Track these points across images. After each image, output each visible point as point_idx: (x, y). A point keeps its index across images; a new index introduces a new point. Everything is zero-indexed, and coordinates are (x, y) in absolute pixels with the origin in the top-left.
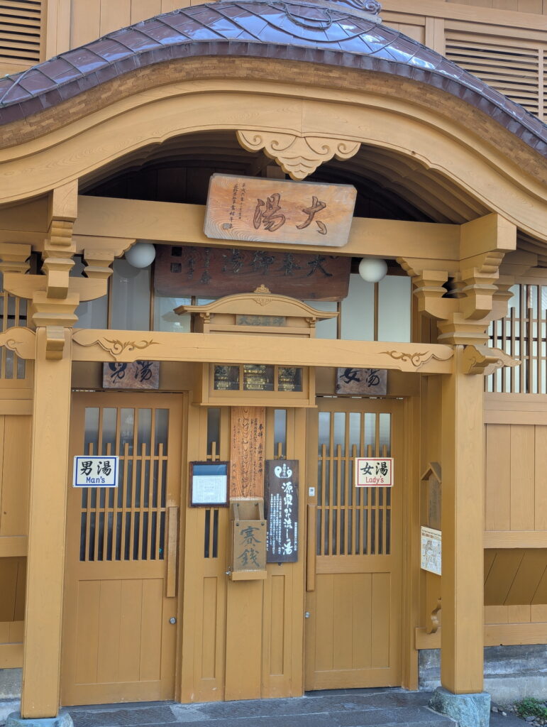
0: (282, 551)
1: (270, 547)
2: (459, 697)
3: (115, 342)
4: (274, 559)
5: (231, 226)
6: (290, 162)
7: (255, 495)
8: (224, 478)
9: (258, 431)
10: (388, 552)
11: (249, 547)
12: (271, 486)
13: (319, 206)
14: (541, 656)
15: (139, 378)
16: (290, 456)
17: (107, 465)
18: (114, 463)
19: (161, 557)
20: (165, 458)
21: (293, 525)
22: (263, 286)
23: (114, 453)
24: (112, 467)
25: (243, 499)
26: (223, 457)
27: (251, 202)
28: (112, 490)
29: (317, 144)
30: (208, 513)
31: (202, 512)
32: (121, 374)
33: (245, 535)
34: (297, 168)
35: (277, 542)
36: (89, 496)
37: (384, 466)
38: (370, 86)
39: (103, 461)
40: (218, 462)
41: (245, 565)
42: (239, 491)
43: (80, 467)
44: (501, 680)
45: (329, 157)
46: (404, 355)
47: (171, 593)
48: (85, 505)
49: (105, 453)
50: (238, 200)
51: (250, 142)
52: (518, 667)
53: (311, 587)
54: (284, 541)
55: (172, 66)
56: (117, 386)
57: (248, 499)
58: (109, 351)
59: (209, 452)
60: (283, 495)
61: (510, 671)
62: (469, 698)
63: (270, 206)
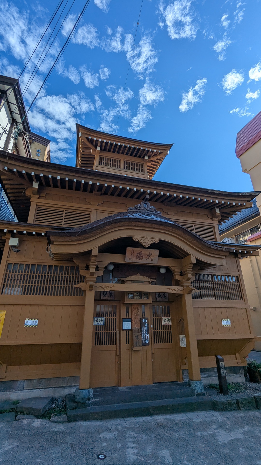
0: (146, 342)
1: (142, 341)
2: (195, 382)
3: (105, 286)
4: (144, 344)
5: (131, 259)
6: (144, 243)
7: (138, 327)
8: (130, 322)
9: (138, 310)
10: (172, 342)
11: (137, 340)
12: (142, 325)
13: (151, 254)
14: (213, 371)
15: (110, 297)
16: (146, 317)
17: (102, 319)
18: (103, 319)
19: (115, 344)
20: (116, 318)
21: (148, 335)
22: (138, 274)
23: (103, 316)
24: (103, 320)
25: (135, 328)
26: (130, 317)
27: (136, 253)
28: (103, 326)
29: (150, 240)
30: (127, 332)
31: (125, 332)
32: (105, 296)
33: (136, 337)
34: (146, 245)
35: (144, 340)
36: (97, 328)
37: (169, 319)
38: (161, 227)
39: (101, 318)
40: (129, 318)
41: (136, 346)
42: (134, 326)
43: (95, 320)
44: (205, 378)
45: (153, 242)
46: (173, 289)
47: (118, 354)
48: (96, 330)
49: (101, 316)
50: (133, 253)
51: (135, 239)
52: (208, 375)
53: (153, 352)
54: (146, 339)
55: (119, 223)
56: (104, 299)
57: (136, 328)
58: (103, 288)
59: (127, 316)
60: (145, 327)
61: (206, 376)
62: (197, 382)
63: (140, 254)
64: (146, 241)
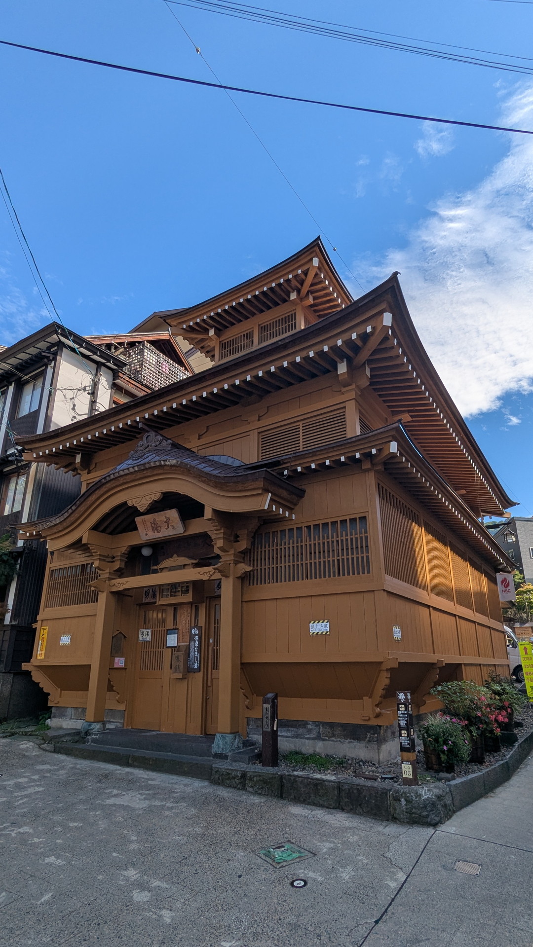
0: (194, 666)
1: (190, 665)
4: (190, 670)
5: (147, 534)
7: (186, 642)
8: (177, 635)
9: (188, 614)
11: (178, 663)
12: (192, 638)
13: (168, 519)
14: (305, 728)
15: (152, 598)
16: (199, 625)
17: (148, 632)
18: (150, 631)
19: (162, 669)
20: (164, 629)
21: (198, 655)
22: (175, 554)
23: (150, 628)
25: (182, 644)
26: (177, 627)
27: (149, 524)
28: (149, 642)
29: (148, 498)
30: (172, 650)
31: (170, 649)
32: (148, 597)
33: (176, 658)
35: (192, 662)
36: (143, 645)
38: (155, 472)
39: (146, 631)
40: (176, 629)
41: (176, 672)
42: (181, 641)
43: (141, 634)
44: (285, 739)
45: (151, 501)
48: (142, 648)
49: (148, 628)
50: (145, 524)
51: (130, 504)
52: (293, 733)
53: (209, 684)
54: (194, 662)
57: (184, 644)
59: (173, 625)
60: (195, 642)
61: (289, 734)
63: (155, 524)
64: (144, 501)
